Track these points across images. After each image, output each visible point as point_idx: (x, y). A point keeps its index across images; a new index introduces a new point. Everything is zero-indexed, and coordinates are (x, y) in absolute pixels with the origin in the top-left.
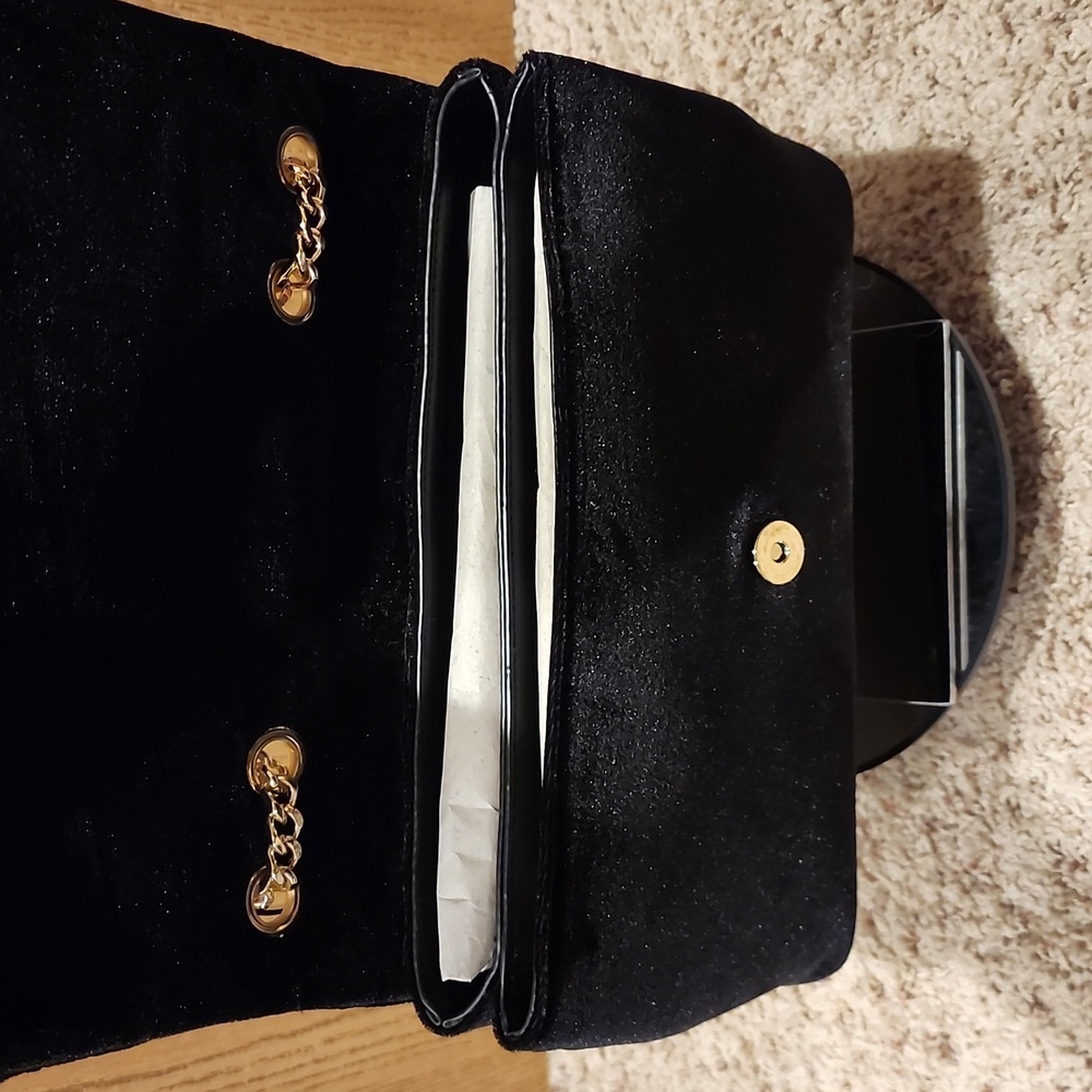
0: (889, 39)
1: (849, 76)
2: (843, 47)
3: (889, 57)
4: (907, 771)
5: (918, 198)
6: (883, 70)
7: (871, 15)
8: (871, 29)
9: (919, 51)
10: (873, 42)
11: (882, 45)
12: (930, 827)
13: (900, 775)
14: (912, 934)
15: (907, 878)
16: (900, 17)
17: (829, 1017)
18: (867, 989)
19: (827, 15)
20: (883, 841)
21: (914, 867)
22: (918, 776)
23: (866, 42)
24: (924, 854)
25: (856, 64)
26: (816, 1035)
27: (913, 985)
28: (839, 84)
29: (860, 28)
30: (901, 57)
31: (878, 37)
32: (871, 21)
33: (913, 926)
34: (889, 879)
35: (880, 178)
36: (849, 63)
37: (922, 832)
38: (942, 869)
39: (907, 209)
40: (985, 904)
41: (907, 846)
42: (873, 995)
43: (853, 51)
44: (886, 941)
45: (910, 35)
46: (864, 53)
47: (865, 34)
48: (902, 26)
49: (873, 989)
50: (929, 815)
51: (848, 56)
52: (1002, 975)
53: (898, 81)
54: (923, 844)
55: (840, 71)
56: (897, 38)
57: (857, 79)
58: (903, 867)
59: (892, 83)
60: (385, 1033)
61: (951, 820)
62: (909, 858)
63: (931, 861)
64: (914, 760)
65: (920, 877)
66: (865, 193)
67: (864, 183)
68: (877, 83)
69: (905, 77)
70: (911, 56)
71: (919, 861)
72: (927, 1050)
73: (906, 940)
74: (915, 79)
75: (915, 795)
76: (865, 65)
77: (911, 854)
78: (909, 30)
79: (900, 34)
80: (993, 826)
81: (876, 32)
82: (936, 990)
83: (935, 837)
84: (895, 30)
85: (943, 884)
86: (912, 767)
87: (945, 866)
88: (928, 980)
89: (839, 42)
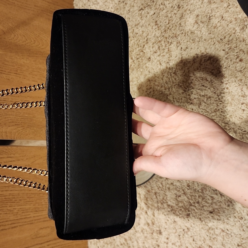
0: (142, 65)
1: (136, 71)
2: (135, 67)
3: (142, 68)
4: (151, 184)
5: (148, 90)
6: (141, 70)
7: (139, 62)
8: (139, 64)
9: (147, 67)
10: (140, 66)
11: (141, 66)
12: (156, 193)
13: (150, 185)
14: (154, 213)
15: (152, 203)
16: (144, 62)
17: (140, 231)
18: (146, 224)
19: (132, 61)
20: (148, 197)
21: (153, 201)
22: (153, 185)
23: (138, 66)
24: (155, 198)
25: (137, 69)
26: (138, 235)
27: (154, 222)
28: (134, 72)
29: (137, 64)
30: (144, 68)
31: (140, 65)
32: (139, 63)
33: (154, 212)
34: (149, 204)
35: (142, 87)
36: (136, 69)
37: (154, 194)
38: (158, 201)
39: (146, 92)
40: (165, 205)
41: (152, 198)
42: (147, 225)
43: (136, 67)
44: (149, 215)
45: (146, 65)
46: (138, 67)
47: (138, 65)
48: (144, 64)
49: (147, 224)
50: (155, 192)
51: (136, 68)
52: (169, 217)
53: (144, 72)
54: (155, 197)
55: (134, 70)
56: (143, 65)
57: (137, 72)
58: (151, 201)
59: (143, 72)
60: (58, 244)
61: (159, 192)
62: (152, 200)
63: (156, 200)
64: (152, 182)
65: (154, 203)
66: (140, 90)
67: (139, 88)
68: (141, 72)
69: (145, 71)
70: (146, 68)
71: (154, 200)
72: (157, 233)
73: (153, 214)
74: (146, 72)
75: (153, 188)
76: (139, 69)
77: (153, 199)
78: (145, 64)
79: (144, 65)
80: (166, 192)
81: (140, 64)
82: (158, 222)
83: (156, 195)
84: (143, 64)
85: (158, 203)
86: (152, 184)
87: (158, 200)
88: (157, 221)
89: (134, 66)
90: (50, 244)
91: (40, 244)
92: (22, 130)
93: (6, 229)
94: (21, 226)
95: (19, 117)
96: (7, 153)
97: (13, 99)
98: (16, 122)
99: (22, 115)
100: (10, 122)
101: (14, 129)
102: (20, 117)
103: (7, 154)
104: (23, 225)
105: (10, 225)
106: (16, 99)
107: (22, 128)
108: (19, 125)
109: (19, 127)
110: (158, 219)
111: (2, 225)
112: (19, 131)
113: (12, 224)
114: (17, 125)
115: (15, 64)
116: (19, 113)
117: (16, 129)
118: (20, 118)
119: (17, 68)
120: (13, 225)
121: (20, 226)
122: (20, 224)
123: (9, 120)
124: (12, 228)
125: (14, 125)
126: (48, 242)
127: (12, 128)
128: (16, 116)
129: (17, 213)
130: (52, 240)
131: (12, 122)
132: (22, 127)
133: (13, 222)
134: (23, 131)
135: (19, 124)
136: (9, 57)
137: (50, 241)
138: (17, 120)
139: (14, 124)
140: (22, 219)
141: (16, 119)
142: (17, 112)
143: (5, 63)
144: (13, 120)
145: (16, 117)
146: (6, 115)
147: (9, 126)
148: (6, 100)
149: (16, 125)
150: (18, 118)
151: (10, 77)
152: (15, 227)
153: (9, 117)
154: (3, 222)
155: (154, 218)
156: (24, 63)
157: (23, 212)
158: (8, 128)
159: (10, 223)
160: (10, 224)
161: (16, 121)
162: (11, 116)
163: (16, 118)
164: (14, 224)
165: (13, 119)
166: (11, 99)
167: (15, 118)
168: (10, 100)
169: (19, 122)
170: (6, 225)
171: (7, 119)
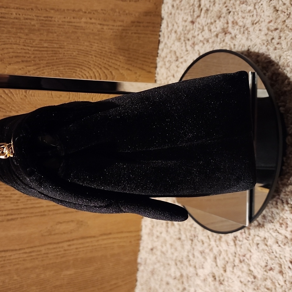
90: (73, 245)
91: (55, 243)
92: (34, 70)
94: (24, 218)
95: (29, 48)
96: (5, 109)
97: (19, 15)
98: (25, 57)
99: (36, 44)
100: (12, 57)
101: (20, 69)
102: (32, 47)
103: (4, 111)
104: (27, 217)
105: (4, 217)
106: (25, 15)
107: (35, 67)
108: (29, 61)
109: (30, 66)
112: (29, 72)
113: (8, 215)
114: (27, 61)
116: (32, 41)
117: (23, 68)
118: (33, 49)
120: (10, 217)
121: (21, 218)
122: (22, 216)
123: (9, 53)
124: (8, 220)
125: (19, 62)
126: (69, 241)
127: (16, 67)
128: (24, 45)
129: (18, 200)
130: (77, 239)
131: (16, 57)
132: (35, 65)
133: (10, 212)
134: (36, 73)
135: (29, 59)
137: (73, 240)
138: (26, 53)
139: (20, 60)
140: (26, 208)
141: (23, 51)
142: (26, 39)
144: (18, 53)
145: (25, 48)
146: (4, 44)
147: (10, 64)
148: (6, 16)
149: (23, 61)
150: (29, 50)
152: (12, 219)
153: (11, 48)
157: (28, 200)
158: (8, 67)
159: (4, 213)
160: (5, 215)
161: (24, 55)
162: (15, 46)
163: (24, 49)
164: (11, 215)
165: (19, 51)
166: (16, 14)
167: (21, 49)
168: (14, 15)
169: (30, 57)
171: (6, 51)
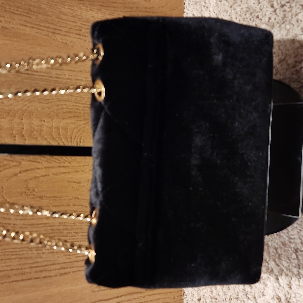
0: (290, 18)
1: (278, 29)
2: (277, 20)
3: (290, 23)
4: (290, 234)
5: (298, 64)
6: (288, 27)
7: (285, 11)
8: (285, 15)
9: (299, 21)
10: (285, 19)
11: (288, 19)
12: (296, 251)
13: (287, 235)
14: (290, 283)
15: (289, 266)
16: (294, 11)
18: (276, 299)
19: (272, 11)
20: (282, 254)
21: (291, 263)
22: (293, 235)
23: (283, 19)
24: (294, 259)
25: (280, 26)
27: (290, 299)
28: (275, 31)
29: (281, 15)
30: (294, 23)
31: (287, 17)
32: (285, 13)
33: (290, 281)
34: (283, 266)
35: (287, 58)
36: (278, 25)
37: (293, 252)
38: (300, 264)
39: (294, 67)
41: (289, 256)
42: (277, 301)
43: (279, 21)
44: (282, 285)
45: (297, 17)
46: (282, 22)
47: (283, 16)
48: (294, 14)
49: (277, 299)
50: (296, 248)
51: (278, 23)
53: (292, 30)
54: (294, 256)
55: (275, 27)
56: (292, 18)
57: (280, 30)
58: (288, 263)
59: (291, 31)
62: (289, 260)
63: (296, 261)
64: (292, 230)
65: (292, 266)
66: (282, 63)
67: (281, 60)
68: (286, 31)
69: (295, 29)
70: (296, 23)
71: (292, 261)
73: (288, 285)
74: (297, 29)
75: (292, 241)
76: (283, 26)
77: (290, 259)
78: (297, 15)
79: (293, 16)
81: (286, 16)
82: (297, 301)
83: (298, 254)
84: (292, 15)
85: (300, 269)
86: (291, 233)
87: (301, 263)
88: (294, 297)
89: (275, 19)
92: (84, 124)
93: (51, 276)
94: (76, 271)
95: (80, 105)
96: (59, 160)
97: (71, 76)
98: (76, 112)
99: (85, 102)
100: (65, 113)
101: (72, 123)
102: (82, 104)
103: (59, 162)
104: (78, 271)
105: (57, 271)
106: (76, 76)
107: (85, 122)
108: (80, 116)
109: (80, 121)
110: (298, 295)
111: (45, 270)
112: (80, 126)
113: (61, 268)
114: (78, 116)
115: (78, 19)
116: (82, 99)
117: (75, 122)
118: (82, 106)
119: (81, 26)
120: (63, 271)
121: (73, 272)
122: (74, 269)
123: (63, 109)
124: (61, 275)
125: (72, 117)
126: (118, 297)
127: (69, 121)
128: (76, 103)
130: (125, 295)
131: (69, 112)
132: (85, 120)
133: (63, 265)
134: (86, 126)
135: (80, 115)
136: (68, 7)
137: (121, 296)
138: (77, 109)
139: (72, 116)
140: (78, 261)
141: (75, 107)
142: (77, 97)
143: (60, 17)
144: (70, 109)
145: (76, 104)
146: (59, 101)
147: (64, 119)
148: (61, 76)
149: (74, 116)
150: (79, 106)
151: (67, 40)
152: (65, 274)
153: (65, 105)
154: (46, 266)
155: (290, 292)
156: (93, 17)
158: (62, 121)
159: (58, 267)
160: (58, 269)
161: (76, 111)
162: (68, 103)
163: (75, 106)
164: (64, 268)
165: (71, 108)
166: (69, 75)
167: (73, 105)
168: (67, 76)
169: (80, 113)
170: (51, 270)
171: (60, 107)
